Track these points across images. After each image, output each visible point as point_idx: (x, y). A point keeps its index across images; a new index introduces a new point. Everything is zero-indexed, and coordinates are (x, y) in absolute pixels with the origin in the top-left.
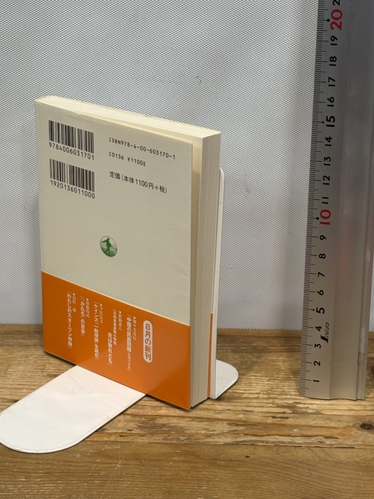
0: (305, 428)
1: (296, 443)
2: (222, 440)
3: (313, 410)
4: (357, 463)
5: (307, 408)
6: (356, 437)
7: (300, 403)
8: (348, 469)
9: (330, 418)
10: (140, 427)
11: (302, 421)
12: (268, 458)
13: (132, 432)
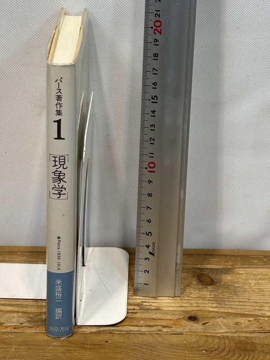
0: (148, 320)
1: (142, 331)
2: (89, 330)
3: (155, 307)
4: (184, 344)
5: (151, 305)
6: (185, 326)
7: (146, 302)
8: (178, 349)
9: (166, 313)
10: (29, 321)
11: (146, 315)
12: (122, 342)
13: (23, 325)
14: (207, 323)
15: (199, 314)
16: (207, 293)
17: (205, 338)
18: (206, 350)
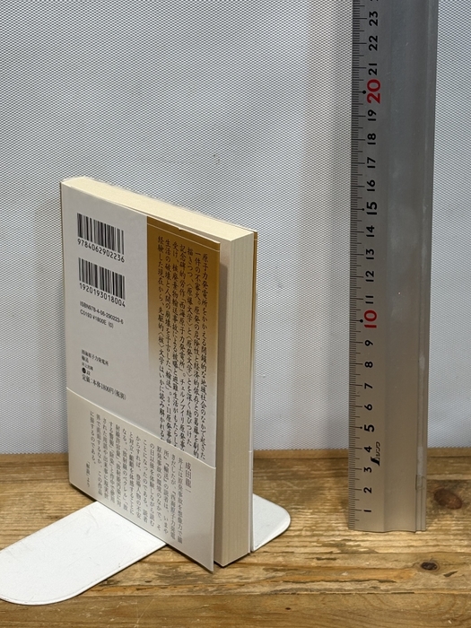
0: (356, 571)
1: (345, 590)
2: (258, 590)
3: (365, 548)
4: (417, 611)
5: (359, 546)
6: (416, 580)
7: (350, 540)
8: (407, 619)
9: (385, 557)
10: (160, 577)
12: (313, 609)
13: (152, 584)
14: (453, 573)
15: (439, 559)
16: (451, 521)
17: (451, 599)
18: (453, 620)
